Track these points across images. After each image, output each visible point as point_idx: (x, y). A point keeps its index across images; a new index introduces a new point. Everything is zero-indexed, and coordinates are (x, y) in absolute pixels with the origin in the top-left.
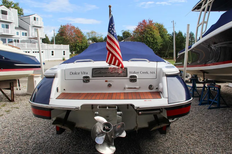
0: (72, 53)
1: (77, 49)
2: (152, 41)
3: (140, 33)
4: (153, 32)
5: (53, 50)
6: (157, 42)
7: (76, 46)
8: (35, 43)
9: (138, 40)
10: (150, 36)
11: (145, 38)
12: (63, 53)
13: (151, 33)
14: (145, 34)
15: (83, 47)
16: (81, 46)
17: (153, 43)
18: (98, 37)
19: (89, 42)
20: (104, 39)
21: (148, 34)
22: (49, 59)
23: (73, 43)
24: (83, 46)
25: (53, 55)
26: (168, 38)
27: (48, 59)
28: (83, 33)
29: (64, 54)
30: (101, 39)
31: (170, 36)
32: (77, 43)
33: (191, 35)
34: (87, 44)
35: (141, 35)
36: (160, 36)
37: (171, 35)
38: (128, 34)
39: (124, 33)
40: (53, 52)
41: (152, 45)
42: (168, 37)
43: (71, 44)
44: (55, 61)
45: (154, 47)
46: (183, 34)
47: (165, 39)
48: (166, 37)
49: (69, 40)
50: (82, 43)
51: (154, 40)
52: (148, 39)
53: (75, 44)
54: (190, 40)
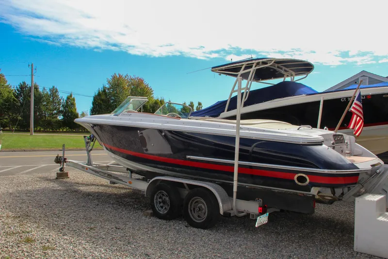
33: (53, 91)
54: (51, 99)
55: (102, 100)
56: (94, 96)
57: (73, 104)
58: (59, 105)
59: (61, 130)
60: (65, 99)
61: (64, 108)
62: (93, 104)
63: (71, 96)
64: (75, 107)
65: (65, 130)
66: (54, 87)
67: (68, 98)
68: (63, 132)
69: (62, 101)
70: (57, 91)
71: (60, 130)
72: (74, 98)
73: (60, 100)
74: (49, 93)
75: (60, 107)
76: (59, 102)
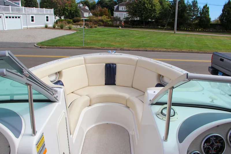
0: (60, 18)
1: (66, 13)
2: (150, 8)
5: (32, 15)
6: (155, 10)
7: (64, 10)
8: (8, 6)
9: (135, 5)
10: (148, 2)
11: (142, 4)
16: (70, 10)
17: (150, 10)
18: (91, 0)
19: (80, 5)
20: (96, 2)
22: (29, 27)
23: (61, 7)
24: (73, 10)
25: (33, 21)
26: (168, 5)
27: (26, 27)
29: (47, 20)
30: (93, 3)
31: (170, 3)
32: (65, 6)
33: (194, 3)
34: (77, 8)
36: (158, 3)
37: (171, 2)
40: (32, 17)
41: (150, 12)
42: (167, 3)
43: (59, 7)
44: (36, 28)
45: (152, 15)
46: (186, 2)
47: (163, 6)
48: (165, 4)
49: (57, 3)
50: (71, 6)
51: (152, 7)
52: (146, 5)
53: (63, 7)
54: (192, 8)
57: (207, 12)
58: (198, 12)
61: (201, 14)
62: (223, 11)
63: (206, 5)
64: (208, 13)
65: (200, 30)
67: (204, 7)
68: (199, 31)
69: (200, 9)
70: (197, 3)
71: (197, 30)
72: (208, 7)
73: (198, 9)
74: (191, 4)
75: (198, 14)
76: (198, 10)
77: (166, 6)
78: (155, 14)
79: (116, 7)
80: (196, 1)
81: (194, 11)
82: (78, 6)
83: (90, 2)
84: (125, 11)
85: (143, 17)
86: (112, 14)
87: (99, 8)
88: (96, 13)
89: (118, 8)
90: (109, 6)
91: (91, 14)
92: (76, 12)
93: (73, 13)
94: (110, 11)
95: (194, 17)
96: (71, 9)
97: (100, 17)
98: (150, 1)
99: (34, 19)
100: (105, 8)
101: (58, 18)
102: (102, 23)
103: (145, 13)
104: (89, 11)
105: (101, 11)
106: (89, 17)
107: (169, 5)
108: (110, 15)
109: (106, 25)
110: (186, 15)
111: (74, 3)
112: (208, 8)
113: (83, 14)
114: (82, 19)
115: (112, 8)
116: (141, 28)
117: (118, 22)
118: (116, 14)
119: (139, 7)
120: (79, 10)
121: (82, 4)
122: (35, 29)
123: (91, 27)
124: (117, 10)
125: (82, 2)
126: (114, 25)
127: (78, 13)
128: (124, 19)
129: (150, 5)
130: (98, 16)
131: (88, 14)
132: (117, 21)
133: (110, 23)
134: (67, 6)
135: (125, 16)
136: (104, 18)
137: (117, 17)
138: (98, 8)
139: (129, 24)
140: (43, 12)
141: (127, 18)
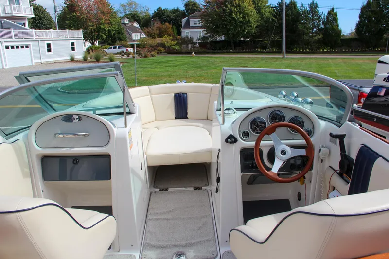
0: (93, 44)
1: (102, 36)
2: (241, 20)
3: (217, 5)
4: (243, 2)
5: (48, 42)
6: (249, 22)
7: (99, 30)
8: (9, 29)
9: (216, 17)
10: (237, 9)
11: (227, 14)
12: (71, 47)
13: (239, 4)
14: (226, 6)
15: (113, 32)
16: (109, 31)
17: (241, 22)
18: (142, 12)
19: (124, 21)
20: (151, 15)
21: (233, 6)
22: (43, 61)
23: (93, 26)
24: (113, 30)
25: (49, 51)
26: (269, 12)
27: (40, 61)
28: (112, 5)
29: (73, 49)
30: (146, 16)
31: (274, 10)
32: (101, 24)
33: (312, 7)
34: (120, 26)
35: (220, 7)
36: (254, 11)
37: (276, 7)
38: (195, 6)
39: (187, 5)
40: (49, 45)
41: (241, 27)
43: (90, 26)
45: (244, 31)
46: (299, 6)
47: (262, 15)
48: (266, 11)
49: (86, 19)
50: (110, 24)
51: (243, 18)
52: (234, 15)
53: (96, 26)
54: (310, 16)
55: (372, 11)
56: (361, 7)
57: (335, 20)
58: (319, 21)
59: (322, 50)
60: (326, 14)
61: (325, 25)
62: (360, 17)
63: (333, 9)
64: (337, 22)
65: (326, 50)
66: (313, 2)
67: (329, 13)
68: (324, 53)
69: (323, 17)
70: (316, 6)
71: (320, 50)
72: (336, 12)
73: (320, 16)
74: (308, 9)
75: (320, 24)
76: (319, 18)
77: (267, 15)
78: (250, 28)
79: (184, 20)
80: (316, 4)
81: (313, 20)
82: (122, 22)
83: (141, 15)
84: (201, 27)
85: (230, 34)
86: (180, 33)
87: (157, 24)
88: (152, 32)
89: (188, 22)
90: (172, 19)
91: (144, 35)
92: (119, 33)
93: (114, 34)
94: (174, 27)
95: (314, 29)
96: (110, 28)
97: (159, 39)
98: (240, 9)
99: (52, 47)
100: (167, 24)
101: (88, 44)
102: (162, 49)
103: (232, 27)
104: (141, 30)
105: (159, 29)
106: (141, 40)
107: (272, 12)
108: (176, 34)
109: (170, 51)
110: (300, 27)
111: (114, 18)
112: (336, 14)
113: (131, 36)
114: (128, 43)
115: (177, 23)
116: (227, 53)
117: (190, 46)
118: (186, 32)
119: (223, 19)
120: (124, 29)
121: (128, 19)
122: (55, 64)
123: (145, 57)
124: (187, 25)
125: (127, 16)
126: (184, 50)
127: (122, 34)
128: (199, 40)
129: (240, 14)
130: (155, 38)
131: (138, 35)
132: (187, 45)
133: (177, 47)
134: (103, 24)
135: (200, 35)
136: (166, 40)
137: (187, 37)
138: (155, 25)
139: (208, 47)
140: (66, 35)
141: (204, 38)
